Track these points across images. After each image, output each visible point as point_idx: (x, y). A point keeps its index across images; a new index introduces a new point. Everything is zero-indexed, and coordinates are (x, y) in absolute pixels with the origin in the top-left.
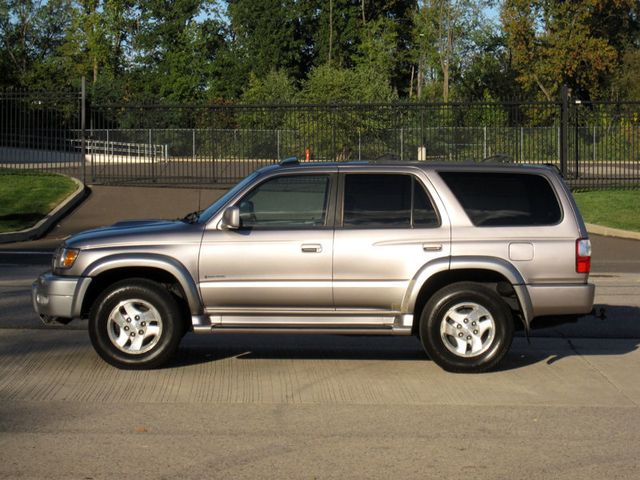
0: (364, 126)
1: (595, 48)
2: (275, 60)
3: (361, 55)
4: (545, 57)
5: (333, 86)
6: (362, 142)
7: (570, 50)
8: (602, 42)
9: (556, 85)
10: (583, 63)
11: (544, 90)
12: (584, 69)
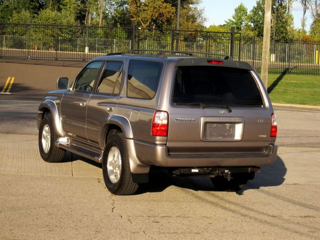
0: (62, 37)
1: (166, 8)
2: (27, 6)
3: (64, 5)
4: (144, 10)
5: (49, 18)
6: (61, 43)
7: (155, 8)
8: (169, 5)
9: (148, 23)
10: (160, 14)
11: (143, 25)
12: (161, 16)
